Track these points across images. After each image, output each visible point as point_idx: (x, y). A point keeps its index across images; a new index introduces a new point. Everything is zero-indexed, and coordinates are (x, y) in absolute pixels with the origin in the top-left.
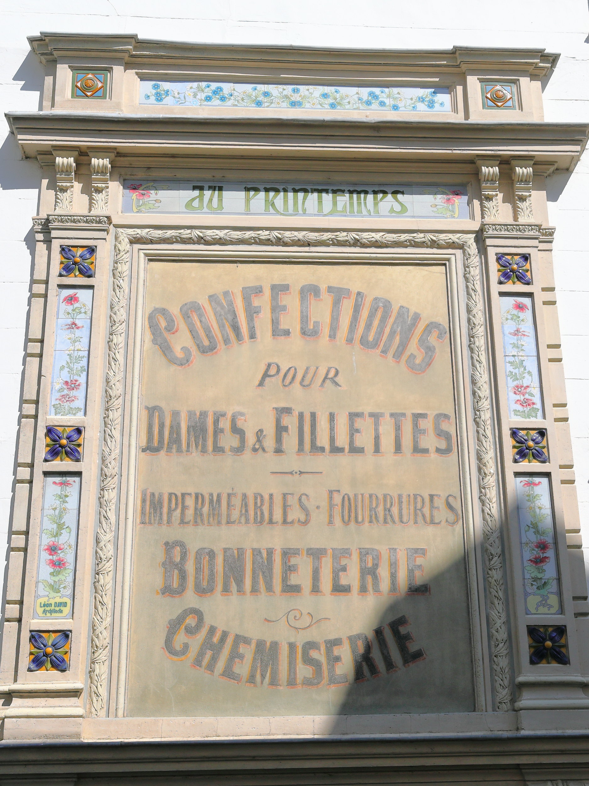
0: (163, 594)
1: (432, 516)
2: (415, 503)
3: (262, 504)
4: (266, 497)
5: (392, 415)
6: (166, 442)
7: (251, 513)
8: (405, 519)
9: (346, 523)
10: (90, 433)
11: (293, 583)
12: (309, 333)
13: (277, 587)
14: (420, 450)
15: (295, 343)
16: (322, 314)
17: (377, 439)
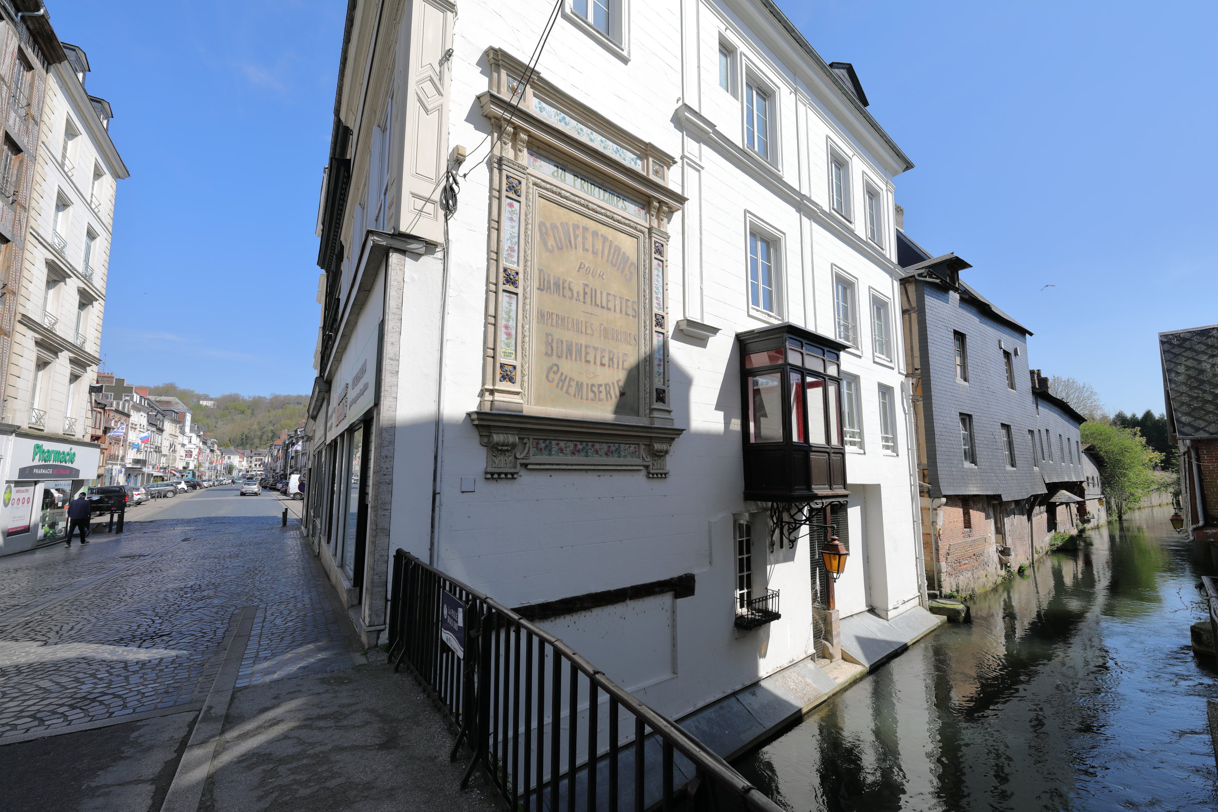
0: (545, 355)
2: (625, 335)
3: (579, 324)
4: (580, 321)
5: (620, 297)
6: (546, 287)
8: (622, 341)
10: (521, 276)
11: (588, 359)
12: (595, 253)
13: (583, 360)
14: (627, 314)
15: (590, 256)
16: (599, 246)
17: (615, 306)
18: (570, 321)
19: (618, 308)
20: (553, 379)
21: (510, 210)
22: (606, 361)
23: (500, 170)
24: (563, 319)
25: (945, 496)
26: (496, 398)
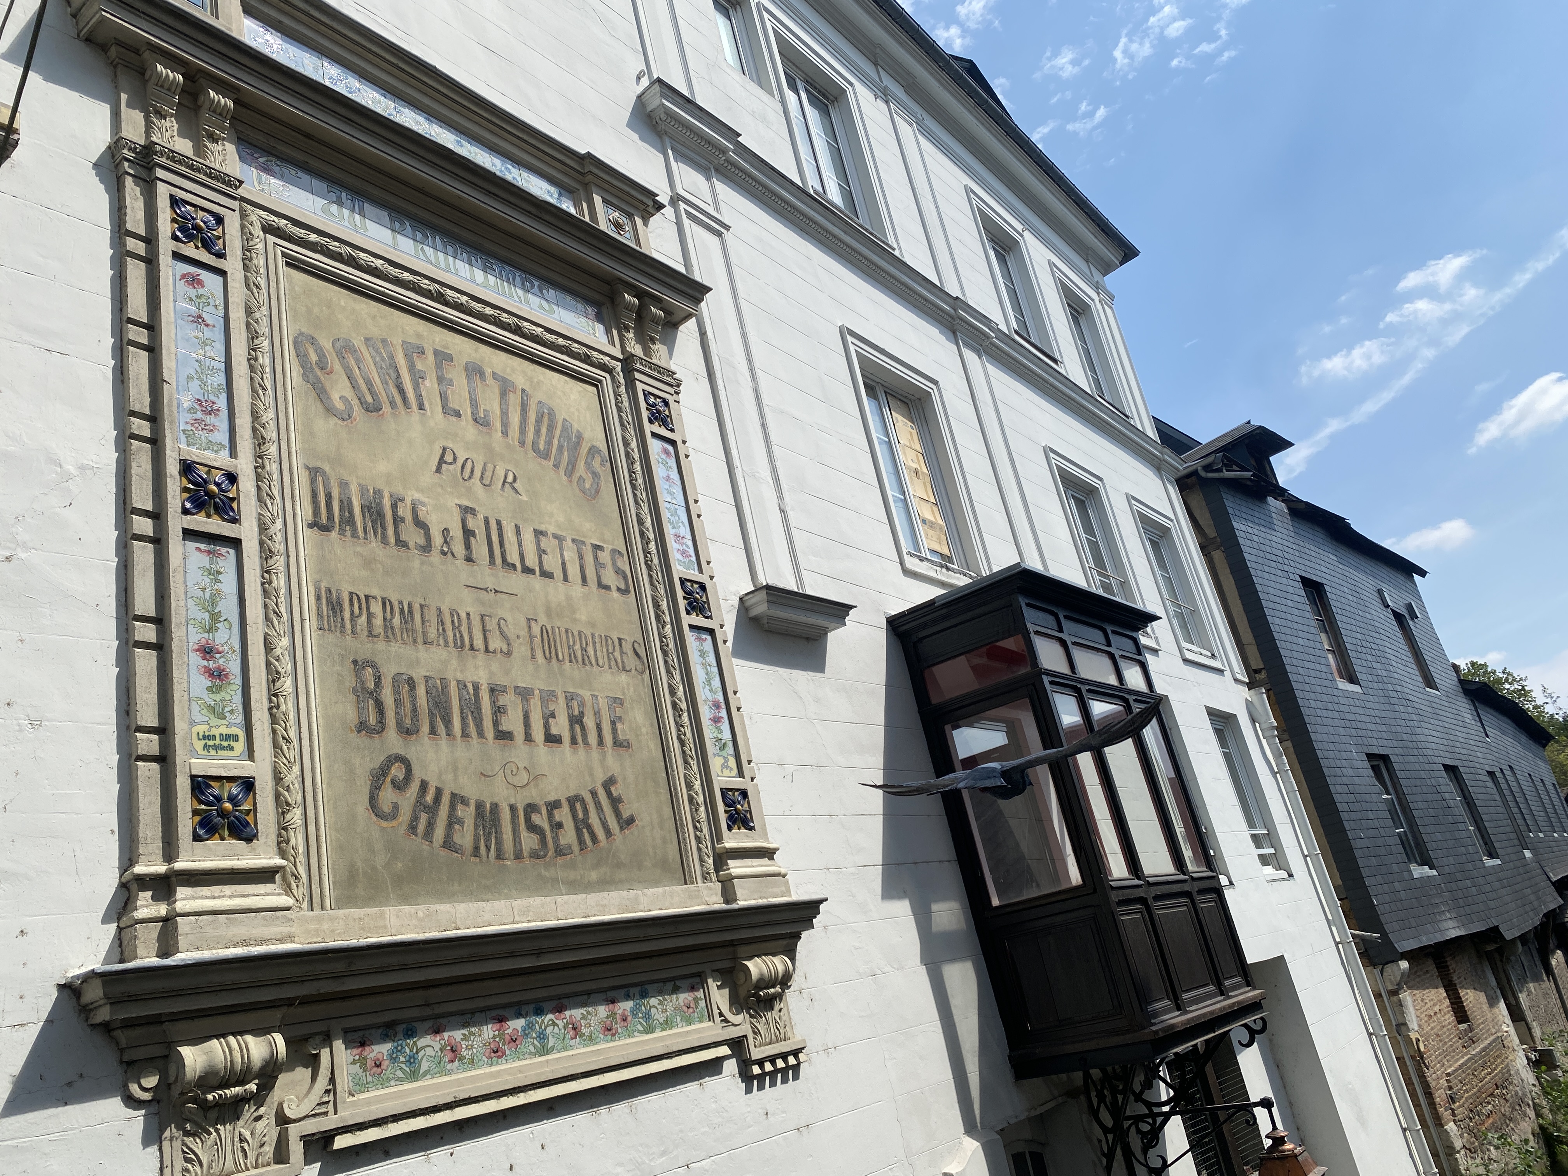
0: (359, 732)
1: (623, 662)
2: (607, 646)
3: (460, 625)
4: (463, 615)
5: (573, 541)
6: (337, 520)
7: (450, 633)
8: (601, 662)
9: (548, 659)
10: (247, 485)
11: (504, 727)
12: (481, 422)
13: (490, 733)
14: (602, 586)
15: (468, 429)
16: (491, 403)
17: (564, 564)
18: (432, 616)
19: (573, 571)
20: (396, 807)
21: (192, 292)
22: (561, 726)
23: (148, 185)
24: (407, 614)
25: (1405, 955)
26: (180, 906)
